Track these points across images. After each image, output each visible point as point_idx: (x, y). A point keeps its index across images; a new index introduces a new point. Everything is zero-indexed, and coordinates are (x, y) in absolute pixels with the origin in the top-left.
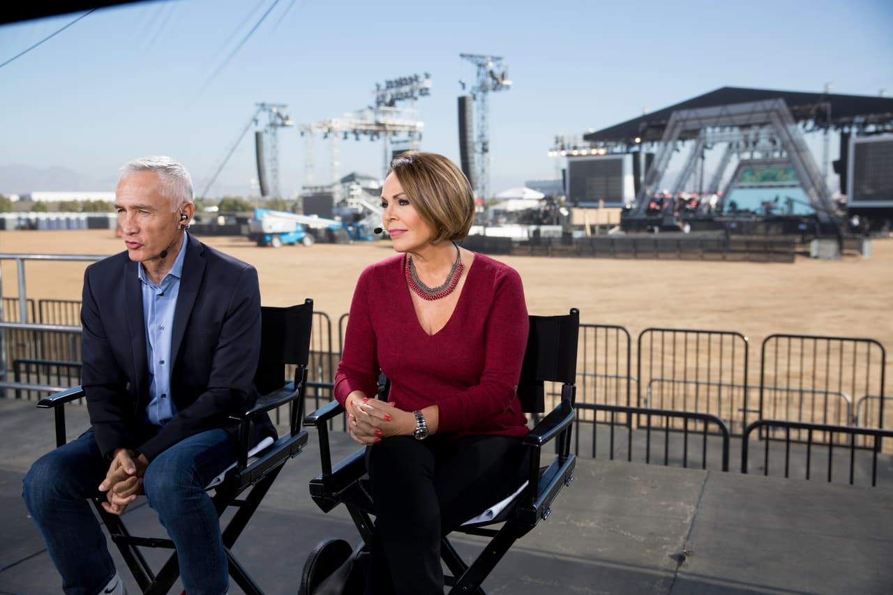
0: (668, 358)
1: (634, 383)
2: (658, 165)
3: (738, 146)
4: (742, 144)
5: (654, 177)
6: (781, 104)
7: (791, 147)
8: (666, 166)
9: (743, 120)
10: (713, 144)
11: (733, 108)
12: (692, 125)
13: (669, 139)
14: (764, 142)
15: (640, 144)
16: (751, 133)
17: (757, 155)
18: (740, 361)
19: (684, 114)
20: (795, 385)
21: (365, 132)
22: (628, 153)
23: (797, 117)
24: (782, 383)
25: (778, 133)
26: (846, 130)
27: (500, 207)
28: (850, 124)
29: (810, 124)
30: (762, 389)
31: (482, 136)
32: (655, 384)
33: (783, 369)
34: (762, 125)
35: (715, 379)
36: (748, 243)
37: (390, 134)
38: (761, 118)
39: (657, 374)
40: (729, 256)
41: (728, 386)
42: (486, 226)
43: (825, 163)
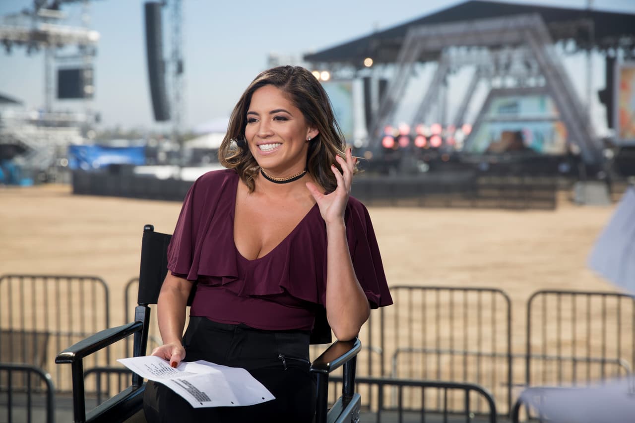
0: (417, 327)
1: (376, 357)
2: (393, 93)
3: (487, 71)
4: (492, 69)
5: (388, 108)
6: (536, 21)
7: (549, 73)
8: (402, 94)
9: (493, 39)
10: (459, 67)
11: (482, 25)
12: (433, 44)
13: (406, 60)
14: (518, 67)
15: (371, 68)
16: (503, 55)
17: (510, 83)
18: (502, 327)
19: (423, 31)
20: (567, 353)
21: (19, 43)
22: (356, 77)
23: (557, 37)
24: (552, 352)
25: (535, 56)
26: (611, 52)
27: (200, 143)
28: (616, 46)
29: (571, 45)
30: (528, 358)
31: (176, 53)
32: (402, 357)
33: (552, 336)
34: (515, 45)
35: (473, 348)
36: (502, 188)
37: (53, 47)
38: (513, 36)
39: (403, 344)
40: (480, 203)
41: (487, 356)
42: (181, 166)
43: (589, 91)
